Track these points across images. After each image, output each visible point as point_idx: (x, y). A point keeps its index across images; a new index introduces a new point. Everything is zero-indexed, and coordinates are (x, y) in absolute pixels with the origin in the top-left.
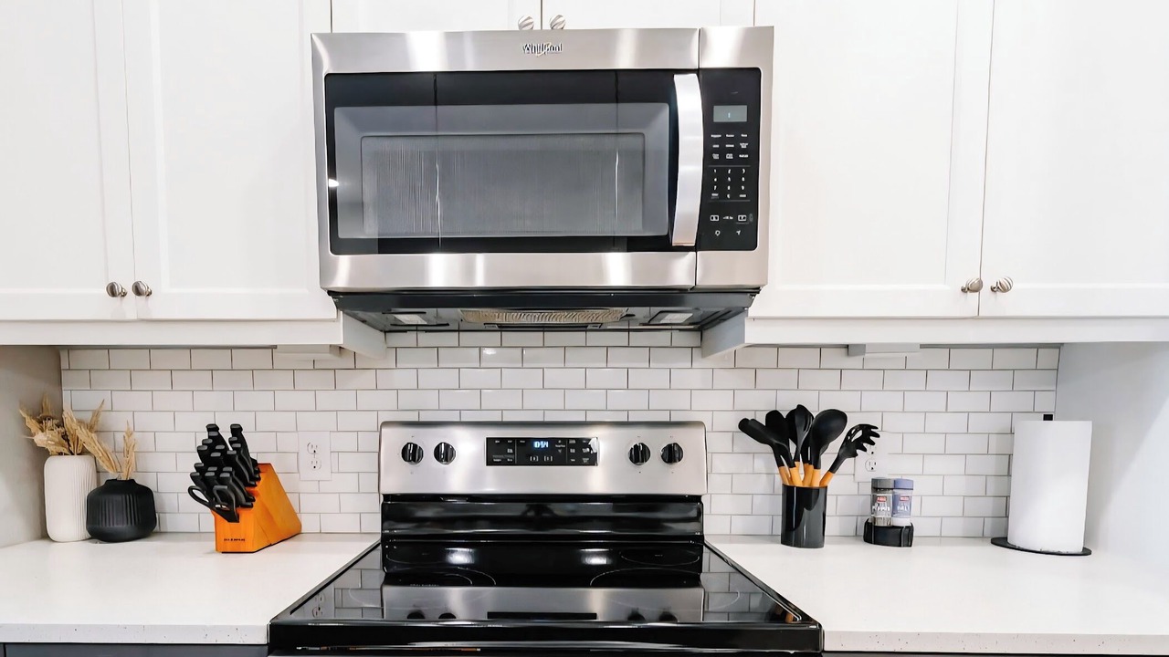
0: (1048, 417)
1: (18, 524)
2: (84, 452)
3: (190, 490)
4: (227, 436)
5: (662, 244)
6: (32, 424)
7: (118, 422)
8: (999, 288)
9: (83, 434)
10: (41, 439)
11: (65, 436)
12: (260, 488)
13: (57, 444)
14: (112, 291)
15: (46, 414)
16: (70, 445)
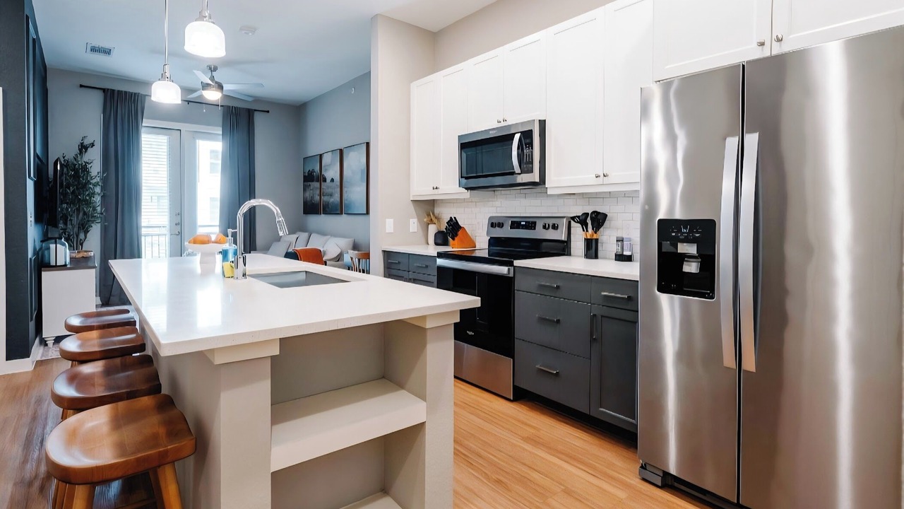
1: (423, 240)
2: (435, 224)
4: (453, 218)
5: (513, 173)
6: (426, 217)
7: (439, 215)
8: (605, 176)
10: (428, 220)
11: (431, 219)
12: (459, 233)
13: (431, 222)
14: (433, 188)
16: (433, 222)
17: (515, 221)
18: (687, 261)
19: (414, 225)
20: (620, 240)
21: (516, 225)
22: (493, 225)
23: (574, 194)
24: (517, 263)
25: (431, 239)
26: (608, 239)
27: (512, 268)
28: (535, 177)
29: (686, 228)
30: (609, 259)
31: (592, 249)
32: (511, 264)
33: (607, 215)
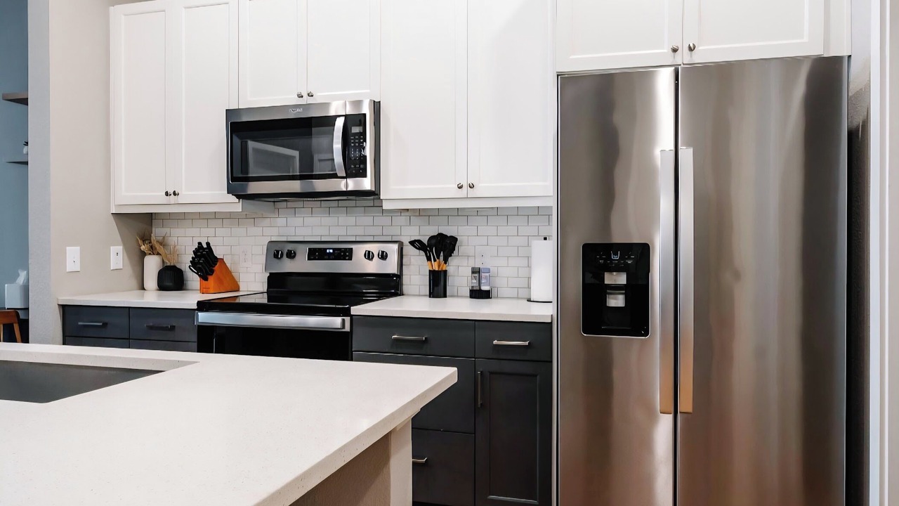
0: (545, 239)
1: (134, 283)
2: (158, 254)
3: (190, 266)
4: (205, 246)
5: (335, 176)
6: (140, 242)
7: (172, 241)
8: (472, 186)
9: (157, 246)
10: (143, 248)
11: (152, 247)
12: (217, 268)
13: (149, 250)
14: (167, 194)
15: (146, 238)
16: (153, 251)
17: (315, 249)
18: (611, 294)
19: (117, 256)
20: (476, 271)
21: (317, 253)
22: (277, 255)
23: (408, 210)
24: (356, 310)
25: (151, 280)
26: (459, 271)
27: (347, 319)
28: (366, 184)
29: (616, 254)
30: (462, 297)
31: (438, 285)
32: (346, 313)
33: (456, 239)
